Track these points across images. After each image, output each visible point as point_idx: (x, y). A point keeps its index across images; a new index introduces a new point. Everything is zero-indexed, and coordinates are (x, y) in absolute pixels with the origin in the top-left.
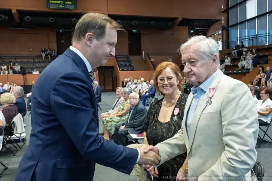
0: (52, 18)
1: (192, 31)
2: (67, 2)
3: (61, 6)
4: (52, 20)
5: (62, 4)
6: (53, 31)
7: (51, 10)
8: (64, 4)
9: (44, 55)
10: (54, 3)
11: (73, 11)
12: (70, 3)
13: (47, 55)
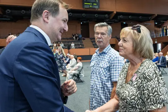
0: (84, 14)
1: (156, 23)
2: (94, 4)
3: (91, 6)
4: (84, 15)
5: (91, 5)
6: (79, 23)
7: (84, 9)
8: (93, 5)
9: (74, 38)
10: (87, 4)
11: (96, 10)
12: (96, 4)
13: (76, 38)
